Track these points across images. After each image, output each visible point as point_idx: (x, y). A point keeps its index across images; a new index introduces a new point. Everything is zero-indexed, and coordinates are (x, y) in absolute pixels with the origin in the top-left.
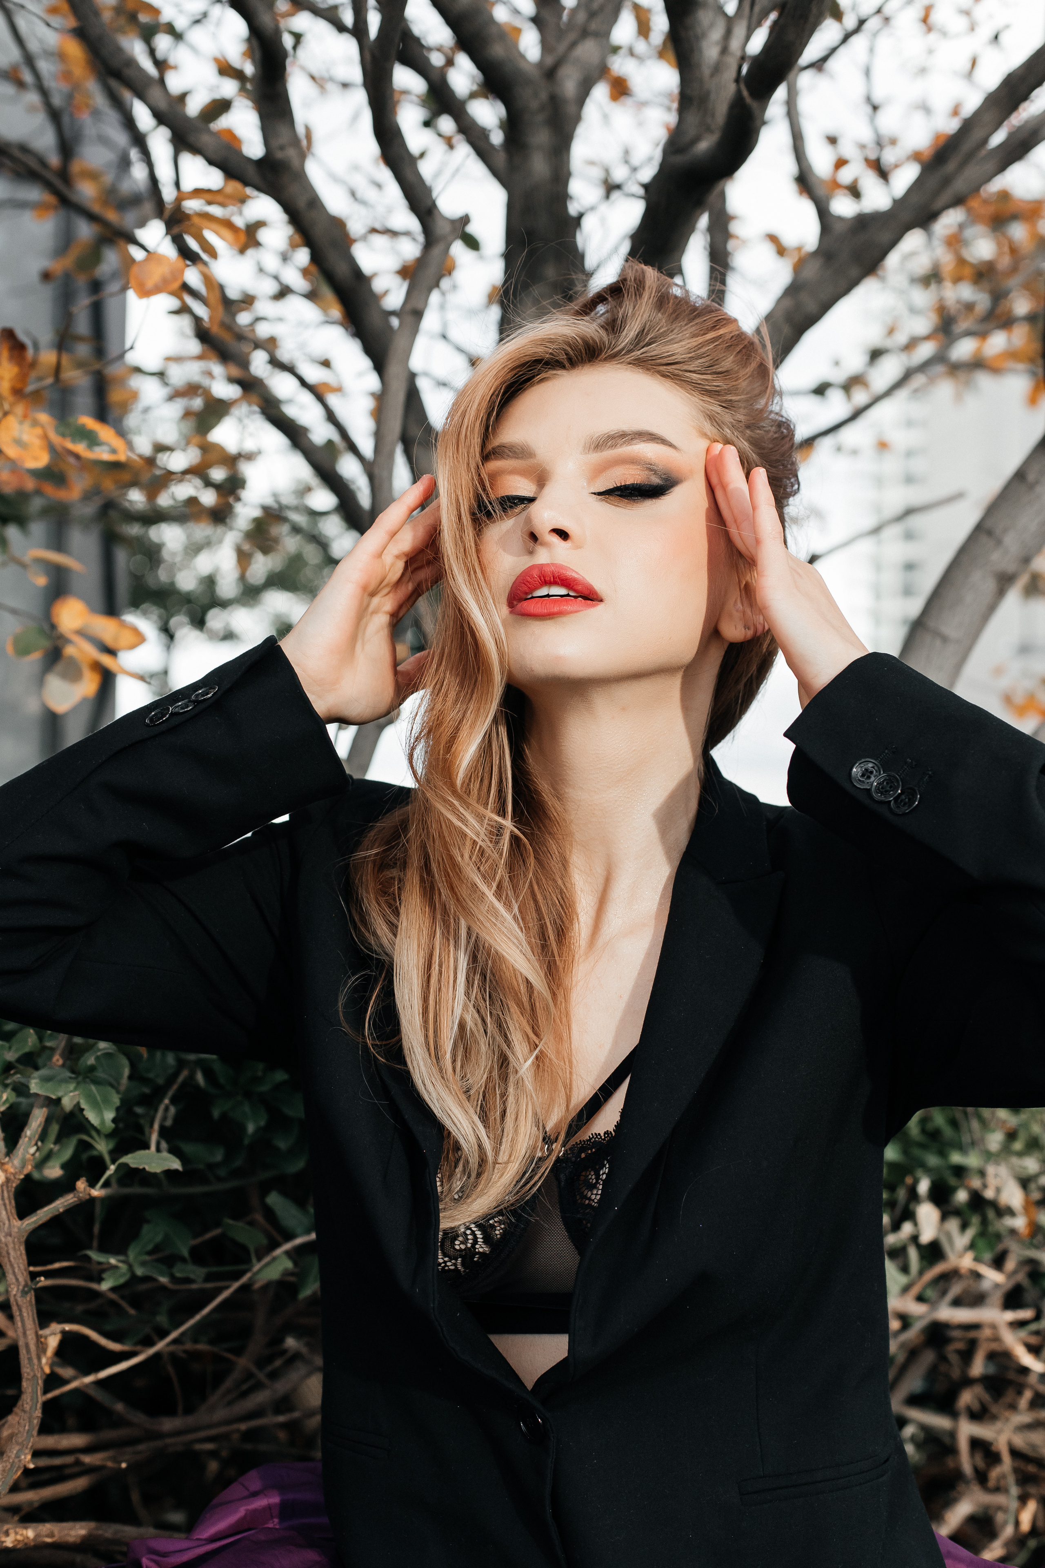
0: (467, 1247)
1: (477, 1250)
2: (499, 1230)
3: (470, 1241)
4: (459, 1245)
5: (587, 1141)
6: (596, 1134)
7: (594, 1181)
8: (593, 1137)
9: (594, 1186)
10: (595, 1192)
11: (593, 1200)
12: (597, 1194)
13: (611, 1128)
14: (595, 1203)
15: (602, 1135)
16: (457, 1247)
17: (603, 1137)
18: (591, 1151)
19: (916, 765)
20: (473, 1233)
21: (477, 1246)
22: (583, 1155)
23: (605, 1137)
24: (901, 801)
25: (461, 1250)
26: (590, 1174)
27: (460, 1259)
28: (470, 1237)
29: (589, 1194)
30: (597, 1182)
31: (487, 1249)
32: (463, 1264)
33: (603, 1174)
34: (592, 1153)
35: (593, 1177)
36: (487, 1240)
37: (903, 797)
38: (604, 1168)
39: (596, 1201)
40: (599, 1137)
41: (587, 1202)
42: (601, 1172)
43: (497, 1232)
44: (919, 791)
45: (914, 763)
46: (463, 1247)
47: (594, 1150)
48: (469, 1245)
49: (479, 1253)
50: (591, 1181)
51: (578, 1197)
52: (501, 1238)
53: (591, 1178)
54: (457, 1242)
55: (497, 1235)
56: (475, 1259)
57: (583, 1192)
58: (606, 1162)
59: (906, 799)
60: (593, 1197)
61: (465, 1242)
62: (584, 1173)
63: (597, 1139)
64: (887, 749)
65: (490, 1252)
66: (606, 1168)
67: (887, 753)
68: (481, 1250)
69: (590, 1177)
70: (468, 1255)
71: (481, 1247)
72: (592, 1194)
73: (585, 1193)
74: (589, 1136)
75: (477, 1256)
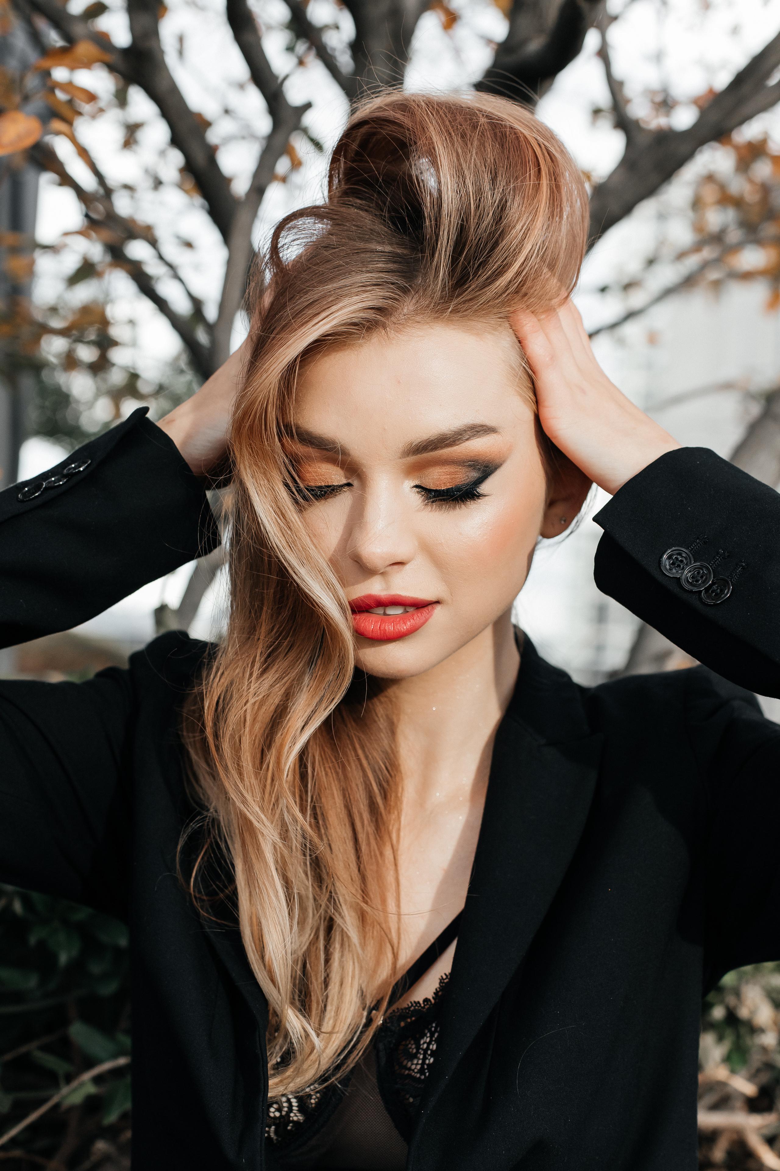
0: (281, 1115)
1: (291, 1119)
2: (314, 1099)
3: (286, 1109)
4: (274, 1112)
5: (406, 1009)
6: (415, 1002)
7: (415, 1051)
8: (412, 1005)
9: (415, 1056)
10: (415, 1062)
11: (413, 1070)
12: (417, 1064)
13: (430, 995)
14: (415, 1073)
15: (421, 1002)
16: (272, 1115)
17: (422, 1005)
18: (411, 1019)
19: (728, 556)
20: (289, 1101)
21: (292, 1115)
22: (402, 1024)
23: (425, 1005)
24: (712, 592)
25: (275, 1118)
26: (410, 1043)
27: (273, 1127)
28: (285, 1105)
29: (409, 1064)
30: (418, 1052)
31: (301, 1118)
32: (276, 1132)
33: (424, 1043)
34: (412, 1022)
35: (414, 1046)
36: (302, 1108)
37: (715, 587)
38: (425, 1038)
39: (416, 1070)
40: (418, 1005)
41: (407, 1072)
42: (422, 1042)
43: (313, 1101)
44: (732, 582)
45: (726, 554)
46: (277, 1114)
47: (413, 1019)
48: (284, 1113)
49: (293, 1121)
50: (411, 1050)
51: (397, 1067)
52: (316, 1107)
53: (411, 1048)
54: (272, 1110)
55: (312, 1104)
56: (289, 1128)
57: (402, 1062)
58: (426, 1031)
59: (717, 589)
60: (413, 1067)
61: (279, 1110)
62: (404, 1043)
63: (417, 1008)
64: (698, 538)
65: (304, 1121)
66: (427, 1037)
67: (699, 543)
68: (295, 1119)
69: (410, 1046)
70: (283, 1121)
71: (296, 1116)
72: (412, 1064)
73: (405, 1062)
74: (408, 1005)
75: (291, 1125)
